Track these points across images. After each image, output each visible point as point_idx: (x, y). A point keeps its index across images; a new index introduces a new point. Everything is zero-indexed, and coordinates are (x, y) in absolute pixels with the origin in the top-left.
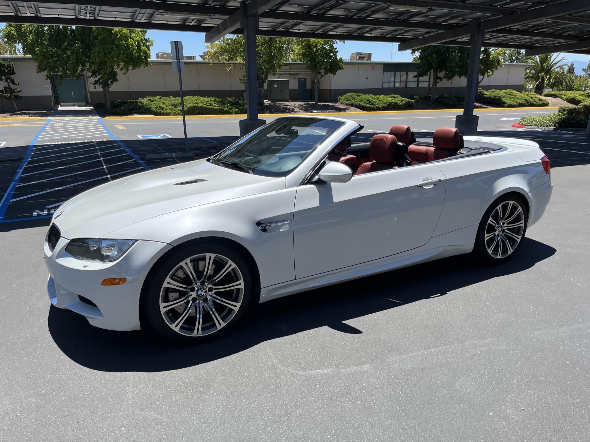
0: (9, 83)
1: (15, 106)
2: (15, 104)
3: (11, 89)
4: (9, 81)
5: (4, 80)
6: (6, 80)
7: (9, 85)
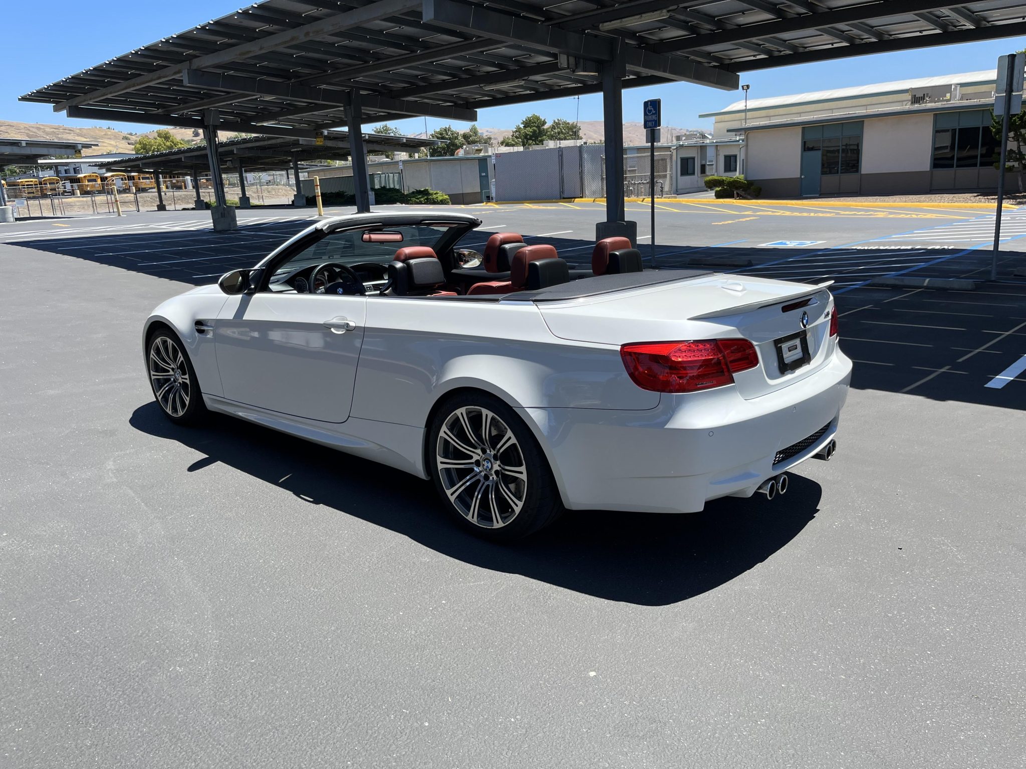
0: (1021, 144)
1: (1020, 183)
2: (1020, 179)
3: (1020, 152)
4: (1020, 140)
5: (1010, 139)
6: (1016, 138)
7: (1019, 147)
